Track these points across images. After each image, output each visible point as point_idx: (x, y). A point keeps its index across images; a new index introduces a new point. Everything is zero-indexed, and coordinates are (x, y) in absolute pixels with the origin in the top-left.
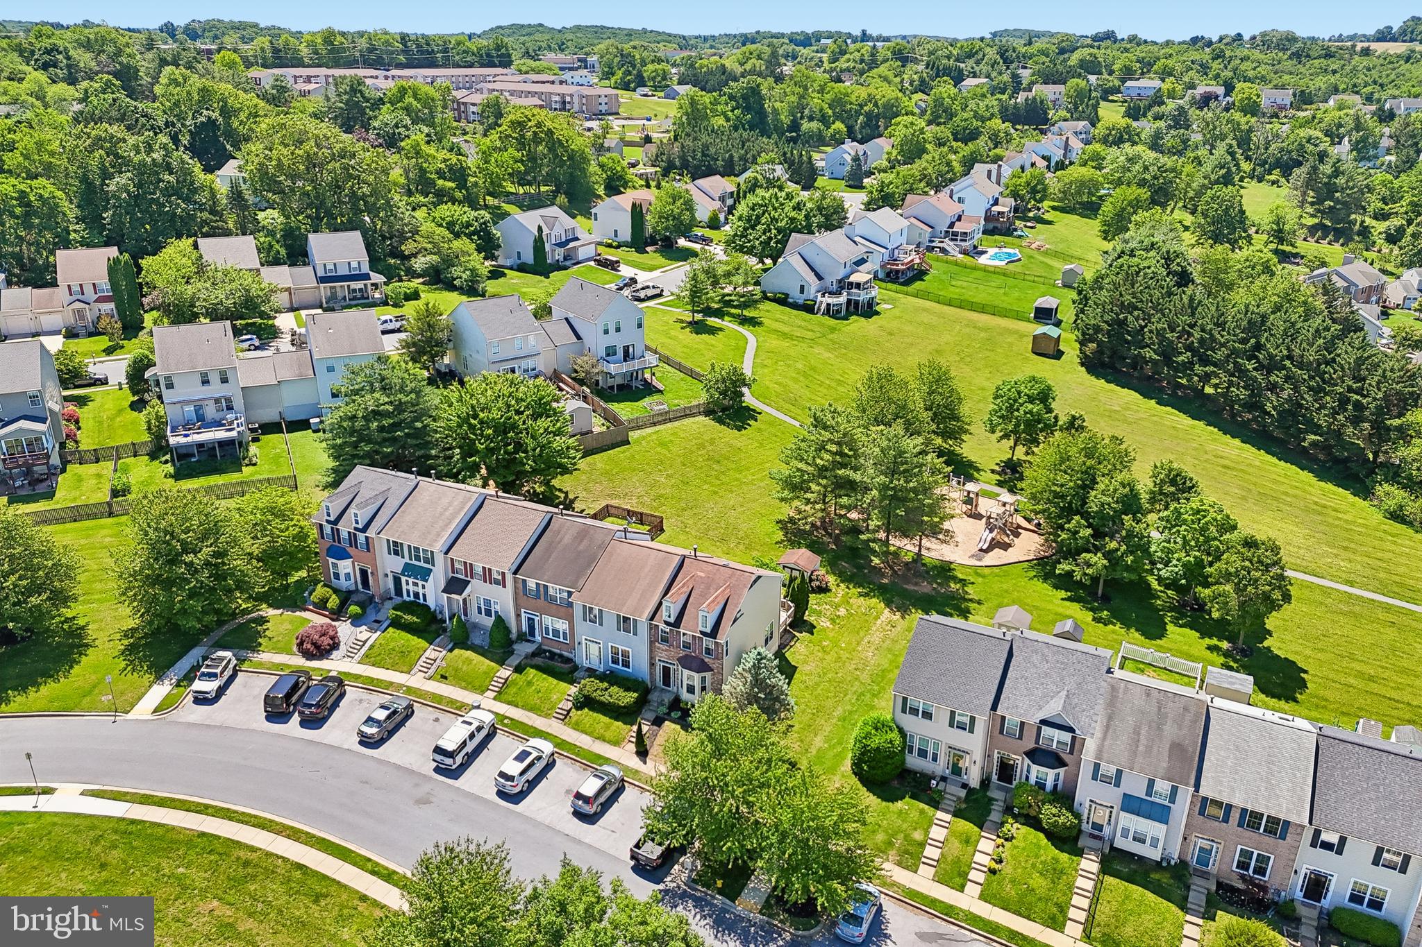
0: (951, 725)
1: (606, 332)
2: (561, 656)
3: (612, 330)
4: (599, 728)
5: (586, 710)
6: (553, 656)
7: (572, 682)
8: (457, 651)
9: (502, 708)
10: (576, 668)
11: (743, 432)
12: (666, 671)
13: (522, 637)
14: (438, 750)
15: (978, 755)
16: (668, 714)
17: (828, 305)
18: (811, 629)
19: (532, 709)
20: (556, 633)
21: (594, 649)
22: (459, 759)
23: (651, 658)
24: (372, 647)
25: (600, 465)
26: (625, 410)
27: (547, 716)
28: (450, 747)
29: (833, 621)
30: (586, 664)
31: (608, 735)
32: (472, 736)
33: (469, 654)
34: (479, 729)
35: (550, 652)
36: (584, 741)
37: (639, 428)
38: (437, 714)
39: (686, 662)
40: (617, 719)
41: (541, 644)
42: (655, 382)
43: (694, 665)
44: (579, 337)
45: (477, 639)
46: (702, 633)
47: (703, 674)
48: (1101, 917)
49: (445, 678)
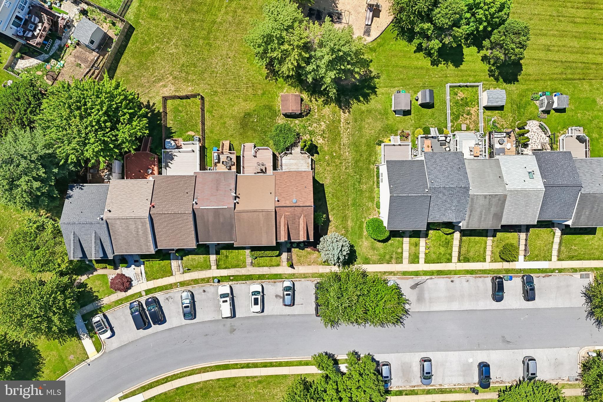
4: (268, 263)
5: (258, 258)
8: (185, 258)
9: (224, 272)
16: (292, 246)
19: (237, 266)
24: (146, 273)
27: (245, 267)
31: (273, 263)
33: (191, 257)
36: (266, 271)
38: (202, 288)
48: (463, 252)
49: (190, 269)
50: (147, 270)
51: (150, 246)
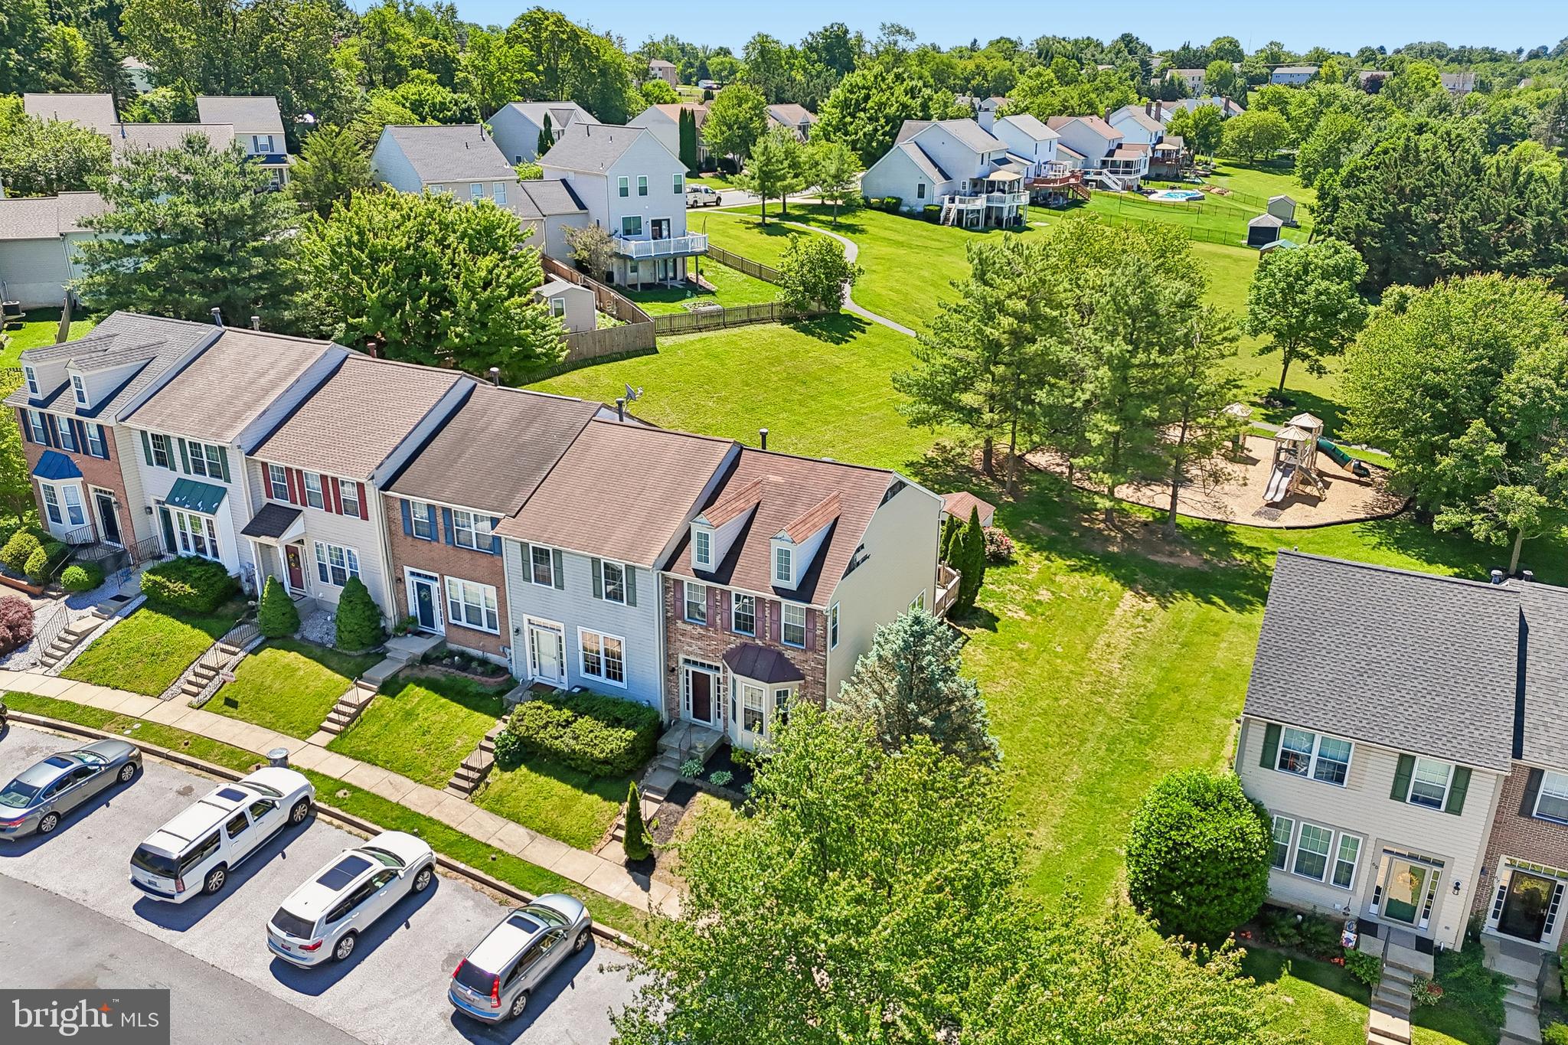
0: (1398, 794)
1: (624, 192)
2: (484, 662)
3: (634, 191)
4: (548, 810)
5: (524, 769)
6: (467, 661)
7: (499, 712)
8: (267, 653)
9: (338, 767)
10: (512, 683)
11: (844, 345)
12: (700, 685)
13: (408, 627)
14: (144, 857)
15: (1465, 868)
16: (704, 776)
17: (960, 212)
18: (990, 622)
19: (404, 769)
20: (473, 612)
21: (548, 643)
22: (194, 880)
23: (669, 657)
24: (96, 643)
25: (605, 380)
26: (653, 310)
27: (434, 783)
28: (175, 849)
29: (1030, 610)
30: (531, 674)
31: (566, 824)
32: (237, 825)
33: (293, 657)
34: (261, 808)
35: (462, 654)
36: (510, 837)
37: (673, 332)
38: (191, 778)
39: (744, 661)
40: (588, 789)
41: (444, 642)
42: (702, 281)
43: (762, 665)
44: (581, 205)
45: (315, 630)
46: (777, 590)
47: (781, 686)
49: (233, 705)
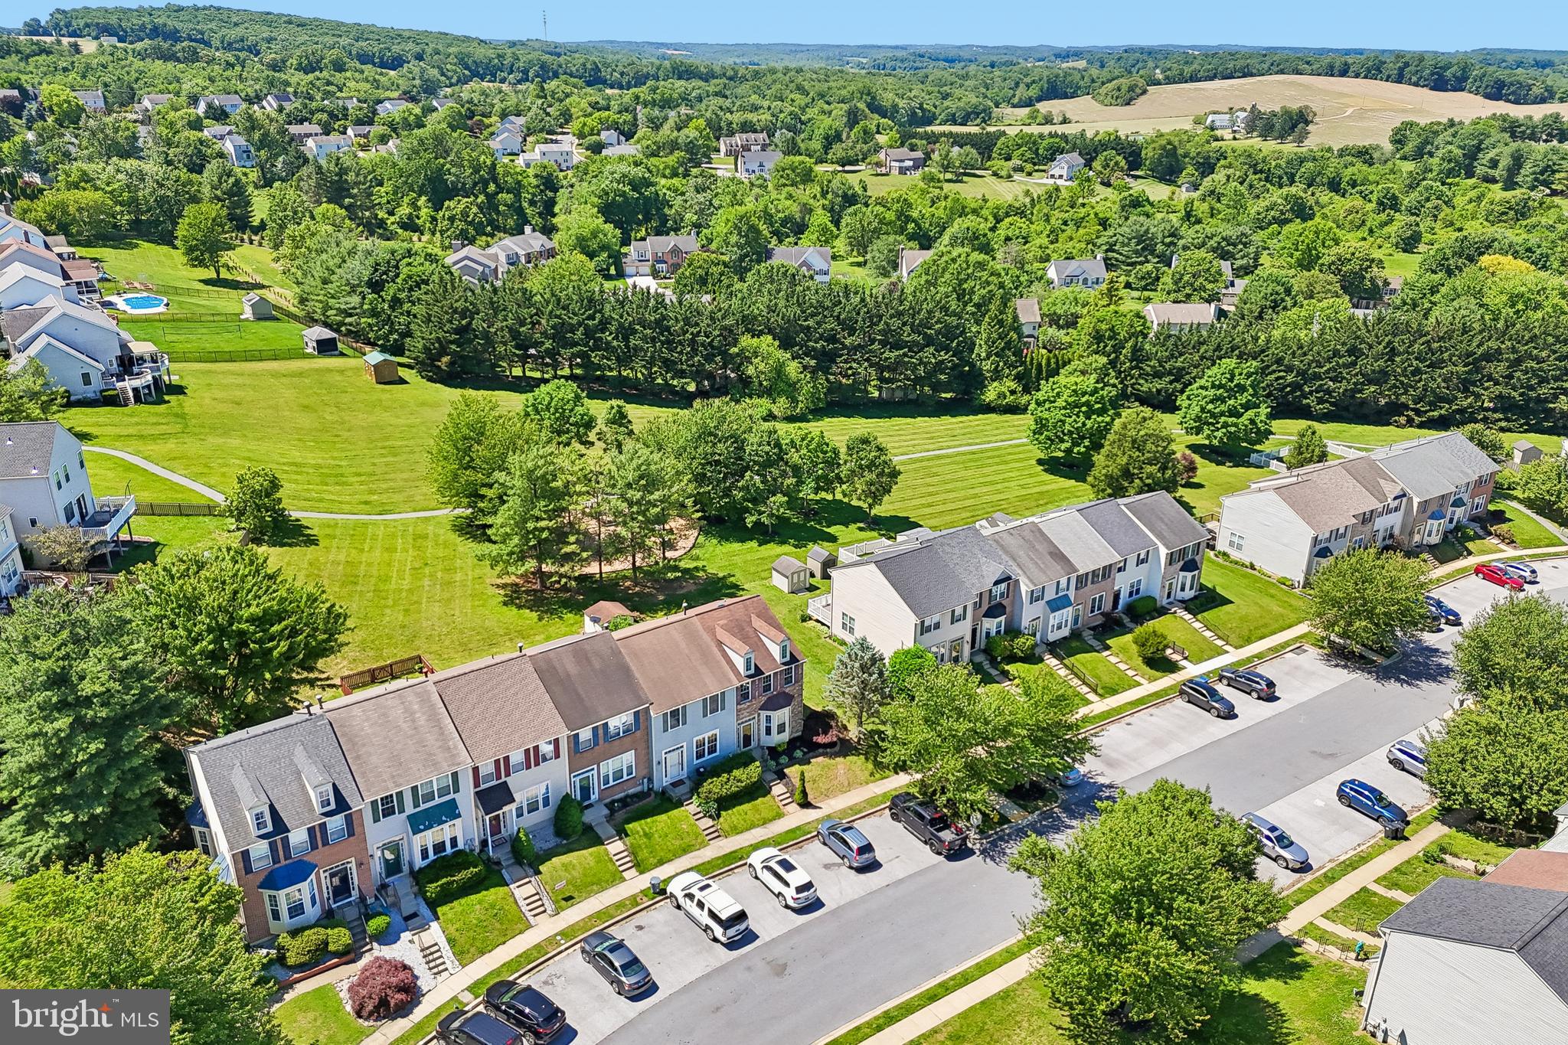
0: (952, 622)
1: (59, 485)
2: (630, 796)
3: (63, 480)
4: (753, 816)
6: (624, 802)
7: (682, 803)
8: (544, 868)
10: (661, 794)
12: (747, 731)
15: (968, 635)
16: (779, 763)
17: (135, 390)
19: (686, 850)
20: (619, 774)
21: (675, 759)
23: (738, 725)
24: (451, 941)
27: (704, 844)
30: (666, 782)
31: (766, 814)
35: (615, 801)
38: (629, 924)
39: (774, 703)
41: (601, 801)
43: (782, 702)
45: (545, 843)
48: (1092, 681)
49: (570, 898)
50: (452, 929)
51: (456, 747)
